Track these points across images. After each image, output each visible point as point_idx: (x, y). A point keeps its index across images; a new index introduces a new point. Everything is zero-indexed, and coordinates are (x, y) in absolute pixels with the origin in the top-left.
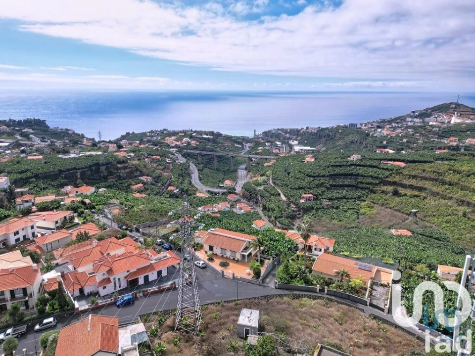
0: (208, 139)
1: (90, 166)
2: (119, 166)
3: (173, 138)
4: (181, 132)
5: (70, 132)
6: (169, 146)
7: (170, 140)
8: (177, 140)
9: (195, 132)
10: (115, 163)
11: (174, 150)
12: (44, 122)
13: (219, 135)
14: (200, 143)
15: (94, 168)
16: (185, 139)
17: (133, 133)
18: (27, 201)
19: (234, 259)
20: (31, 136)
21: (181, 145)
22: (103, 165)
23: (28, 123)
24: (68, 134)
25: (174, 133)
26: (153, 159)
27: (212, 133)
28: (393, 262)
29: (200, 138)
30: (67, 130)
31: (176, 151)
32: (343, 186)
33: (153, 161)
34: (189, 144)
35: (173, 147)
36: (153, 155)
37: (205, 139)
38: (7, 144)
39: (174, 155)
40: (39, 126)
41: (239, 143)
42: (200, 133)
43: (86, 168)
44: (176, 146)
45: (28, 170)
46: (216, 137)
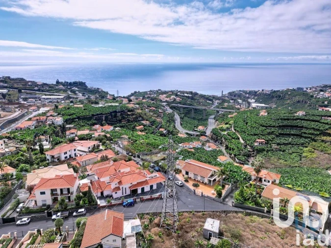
0: (188, 97)
1: (111, 113)
2: (129, 113)
3: (165, 95)
4: (170, 92)
5: (100, 90)
6: (161, 101)
7: (163, 97)
8: (167, 97)
9: (179, 92)
10: (126, 111)
11: (165, 104)
12: (84, 83)
13: (196, 94)
14: (183, 99)
15: (113, 114)
16: (172, 97)
17: (139, 92)
18: (72, 133)
19: (203, 182)
20: (77, 92)
21: (170, 101)
22: (119, 112)
23: (75, 84)
24: (98, 91)
25: (165, 93)
26: (151, 109)
27: (191, 93)
28: (329, 196)
29: (182, 96)
30: (98, 89)
31: (166, 105)
32: (289, 135)
33: (150, 111)
34: (175, 100)
35: (164, 102)
36: (150, 107)
37: (186, 96)
38: (62, 97)
39: (164, 107)
40: (81, 86)
41: (210, 100)
42: (183, 92)
43: (108, 113)
44: (166, 101)
45: (74, 114)
46: (194, 96)
